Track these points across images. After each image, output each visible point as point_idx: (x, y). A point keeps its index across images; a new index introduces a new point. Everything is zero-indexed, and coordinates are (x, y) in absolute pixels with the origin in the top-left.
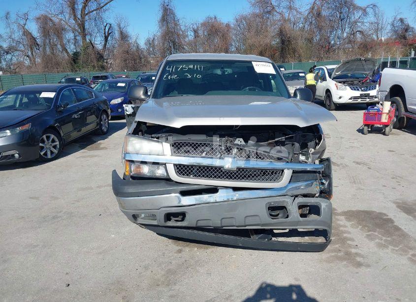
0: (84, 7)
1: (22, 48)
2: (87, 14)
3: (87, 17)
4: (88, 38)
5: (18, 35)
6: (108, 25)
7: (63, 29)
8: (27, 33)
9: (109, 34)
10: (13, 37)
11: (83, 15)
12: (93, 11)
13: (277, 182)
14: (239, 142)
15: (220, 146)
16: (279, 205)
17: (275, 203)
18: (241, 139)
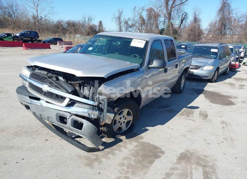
0: (173, 3)
1: (138, 25)
2: (173, 7)
3: (173, 9)
4: (171, 20)
5: (137, 18)
6: (185, 13)
7: (159, 16)
8: (141, 17)
9: (184, 19)
10: (134, 19)
11: (172, 7)
12: (177, 5)
13: (61, 103)
14: (61, 79)
15: (47, 78)
16: (64, 116)
17: (61, 114)
18: (62, 78)
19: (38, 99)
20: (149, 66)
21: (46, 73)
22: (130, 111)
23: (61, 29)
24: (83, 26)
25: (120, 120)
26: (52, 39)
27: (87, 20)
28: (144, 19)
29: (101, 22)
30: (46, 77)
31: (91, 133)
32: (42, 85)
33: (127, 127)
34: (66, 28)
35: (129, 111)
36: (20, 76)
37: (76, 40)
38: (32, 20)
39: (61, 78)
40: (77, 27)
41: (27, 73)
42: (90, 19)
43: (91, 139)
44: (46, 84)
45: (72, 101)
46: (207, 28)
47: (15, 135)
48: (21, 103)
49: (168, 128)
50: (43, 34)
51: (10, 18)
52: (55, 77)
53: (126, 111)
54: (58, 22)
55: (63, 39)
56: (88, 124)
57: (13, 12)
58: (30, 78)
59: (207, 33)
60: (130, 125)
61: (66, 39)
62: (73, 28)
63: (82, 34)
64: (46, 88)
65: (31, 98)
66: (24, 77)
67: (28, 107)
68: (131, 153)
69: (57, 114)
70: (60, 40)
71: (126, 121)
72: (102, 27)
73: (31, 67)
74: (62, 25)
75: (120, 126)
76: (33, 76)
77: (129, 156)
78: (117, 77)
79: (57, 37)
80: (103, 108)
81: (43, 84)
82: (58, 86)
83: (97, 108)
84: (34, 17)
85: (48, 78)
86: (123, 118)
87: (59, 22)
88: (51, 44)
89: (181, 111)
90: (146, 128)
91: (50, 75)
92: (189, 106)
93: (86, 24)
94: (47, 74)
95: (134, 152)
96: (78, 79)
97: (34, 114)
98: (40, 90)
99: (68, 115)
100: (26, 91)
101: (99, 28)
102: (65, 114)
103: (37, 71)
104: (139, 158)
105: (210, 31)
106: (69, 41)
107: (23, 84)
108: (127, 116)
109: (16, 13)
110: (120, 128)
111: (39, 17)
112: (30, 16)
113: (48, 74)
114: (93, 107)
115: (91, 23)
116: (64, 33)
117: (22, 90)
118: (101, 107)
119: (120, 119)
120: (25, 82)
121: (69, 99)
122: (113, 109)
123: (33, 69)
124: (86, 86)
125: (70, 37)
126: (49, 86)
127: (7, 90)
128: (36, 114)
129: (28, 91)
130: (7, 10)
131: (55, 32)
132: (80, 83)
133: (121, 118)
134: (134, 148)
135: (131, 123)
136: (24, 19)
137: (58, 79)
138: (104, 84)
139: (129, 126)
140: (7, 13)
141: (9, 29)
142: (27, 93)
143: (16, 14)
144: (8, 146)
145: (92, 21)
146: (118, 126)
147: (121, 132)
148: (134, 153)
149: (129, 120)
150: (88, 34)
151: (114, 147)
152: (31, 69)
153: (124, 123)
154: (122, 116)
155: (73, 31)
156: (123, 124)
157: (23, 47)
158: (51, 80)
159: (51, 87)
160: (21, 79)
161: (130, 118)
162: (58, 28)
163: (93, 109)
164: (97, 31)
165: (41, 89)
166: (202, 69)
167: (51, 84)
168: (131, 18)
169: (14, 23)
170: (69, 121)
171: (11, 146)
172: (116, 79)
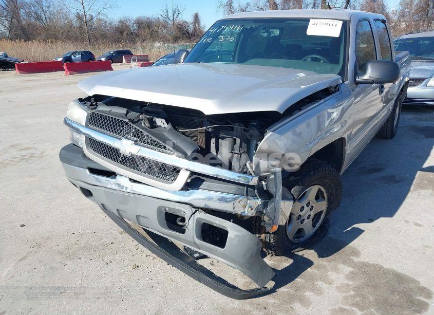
13: (169, 183)
14: (161, 124)
15: (127, 124)
16: (177, 213)
17: (170, 209)
18: (164, 121)
19: (110, 174)
20: (357, 79)
21: (123, 111)
22: (323, 190)
23: (127, 34)
24: (165, 25)
25: (301, 213)
26: (113, 54)
27: (170, 14)
28: (275, 3)
29: (196, 17)
30: (126, 121)
31: (248, 255)
32: (118, 141)
33: (314, 226)
34: (136, 31)
35: (320, 190)
36: (65, 122)
37: (155, 51)
38: (76, 24)
39: (160, 122)
40: (155, 28)
41: (80, 114)
42: (176, 12)
43: (248, 269)
44: (128, 138)
45: (194, 176)
46: (395, 9)
47: (67, 257)
48: (74, 184)
49: (407, 221)
50: (97, 46)
51: (38, 23)
52: (148, 119)
53: (313, 190)
54: (121, 22)
55: (133, 51)
56: (240, 234)
57: (43, 10)
58: (87, 126)
59: (396, 18)
60: (320, 221)
61: (138, 51)
62: (147, 30)
63: (164, 40)
64: (127, 146)
65: (94, 171)
66: (74, 125)
67: (88, 193)
68: (346, 298)
69: (159, 210)
70: (128, 54)
71: (312, 213)
72: (199, 24)
73: (88, 99)
74: (128, 27)
75: (301, 227)
76: (95, 120)
77: (345, 307)
78: (301, 110)
79: (121, 49)
80: (272, 190)
81: (120, 139)
82: (159, 141)
83: (256, 191)
84: (79, 17)
85: (130, 123)
86: (308, 206)
87: (123, 22)
88: (113, 63)
89: (415, 180)
90: (356, 226)
91: (133, 115)
92: (426, 165)
93: (170, 22)
94: (126, 115)
95: (352, 293)
96: (202, 122)
97: (103, 207)
98: (112, 153)
99: (186, 211)
100: (80, 156)
101: (195, 27)
102: (180, 208)
103: (102, 108)
104: (372, 310)
105: (402, 15)
106: (142, 54)
107: (72, 139)
108: (314, 201)
109: (48, 12)
110: (300, 231)
111: (88, 16)
112: (72, 16)
113: (128, 113)
114: (248, 190)
115: (178, 19)
116: (134, 42)
117: (71, 154)
118: (265, 188)
119: (301, 211)
120: (77, 136)
121: (188, 173)
122: (290, 190)
123: (92, 105)
124: (223, 138)
125: (143, 47)
126: (136, 143)
127: (42, 153)
128: (107, 207)
129: (84, 156)
130: (33, 8)
131: (117, 41)
132: (210, 130)
133: (303, 207)
134: (346, 282)
135: (322, 217)
136: (62, 22)
137: (153, 125)
138: (272, 129)
139: (318, 225)
140: (33, 14)
141: (39, 41)
142: (84, 161)
143: (48, 15)
144: (52, 288)
145: (180, 16)
146: (296, 225)
147: (302, 239)
148: (354, 296)
149: (318, 211)
150: (176, 39)
151: (298, 280)
152: (89, 103)
153: (308, 219)
154: (304, 204)
155: (149, 36)
156: (306, 221)
157: (64, 70)
158: (138, 128)
159: (140, 145)
160: (67, 128)
161: (322, 206)
162: (122, 33)
163: (247, 195)
164: (190, 32)
165: (116, 150)
166: (426, 85)
167: (139, 137)
168: (251, 4)
169: (45, 29)
170: (191, 227)
171: (58, 288)
172: (297, 115)
